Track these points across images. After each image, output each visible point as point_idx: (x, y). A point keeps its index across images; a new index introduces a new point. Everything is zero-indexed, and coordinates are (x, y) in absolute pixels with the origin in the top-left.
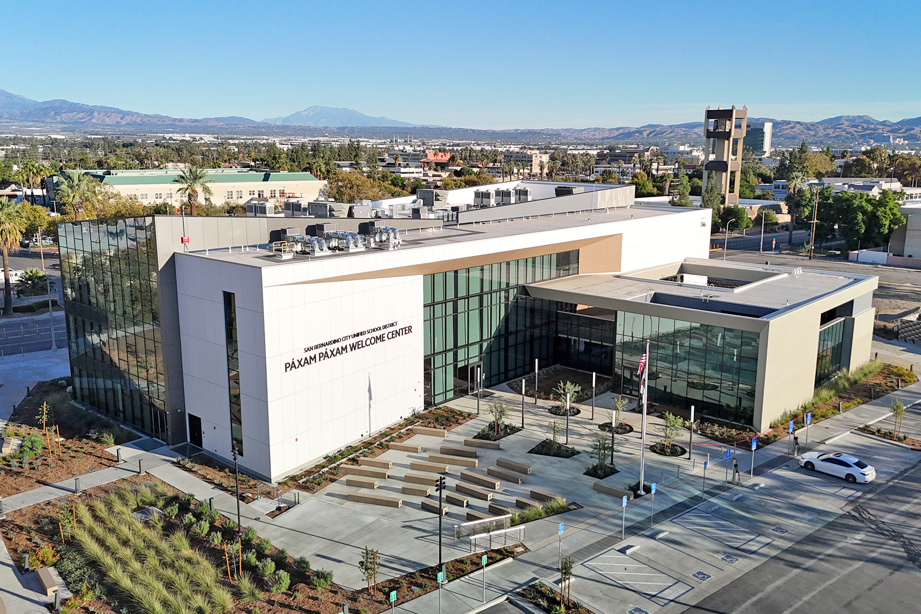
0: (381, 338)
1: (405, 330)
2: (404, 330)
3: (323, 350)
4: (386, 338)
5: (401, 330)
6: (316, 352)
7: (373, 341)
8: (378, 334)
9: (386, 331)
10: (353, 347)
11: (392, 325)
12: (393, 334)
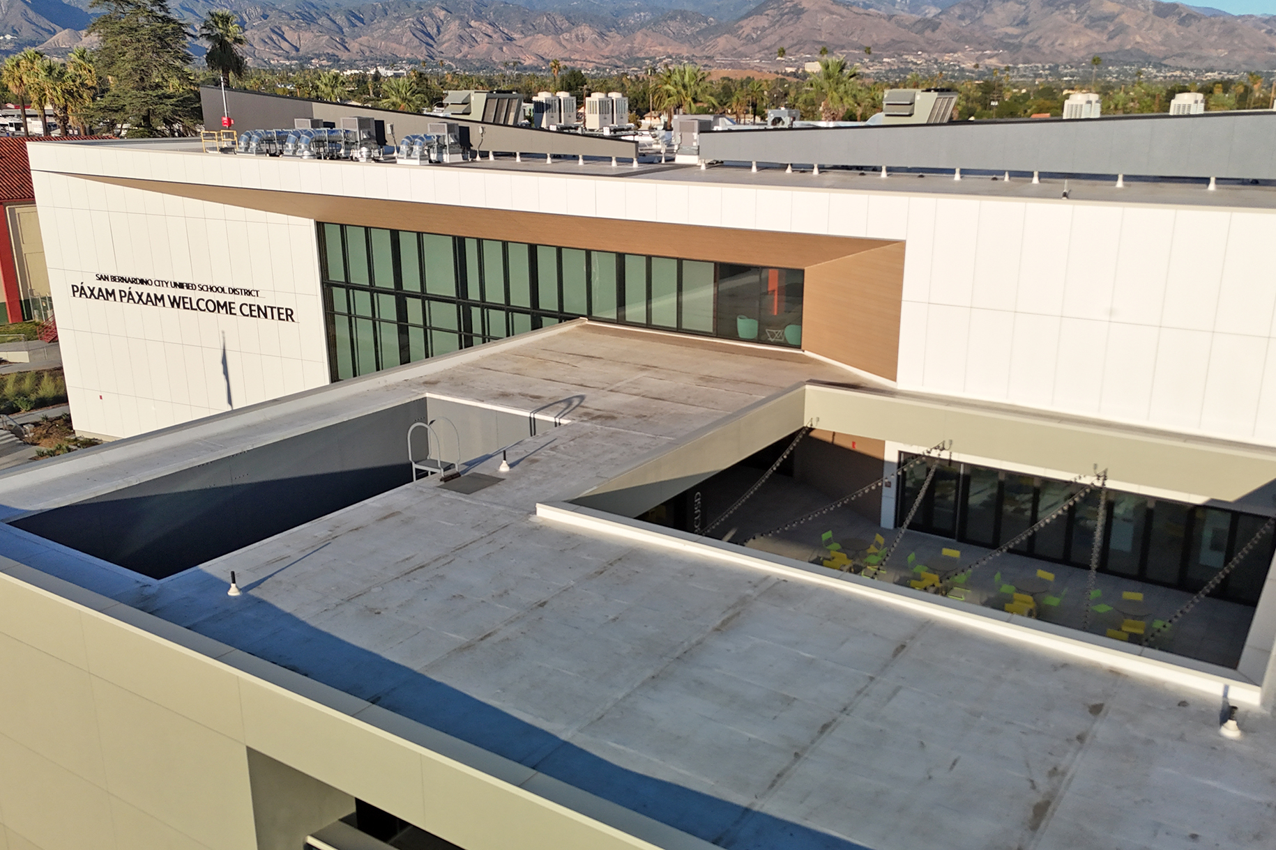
0: (228, 307)
1: (279, 314)
2: (275, 311)
3: (125, 286)
4: (237, 311)
5: (269, 310)
6: (117, 286)
7: (211, 306)
8: (222, 298)
9: (238, 300)
10: (175, 302)
11: (249, 293)
12: (251, 311)
